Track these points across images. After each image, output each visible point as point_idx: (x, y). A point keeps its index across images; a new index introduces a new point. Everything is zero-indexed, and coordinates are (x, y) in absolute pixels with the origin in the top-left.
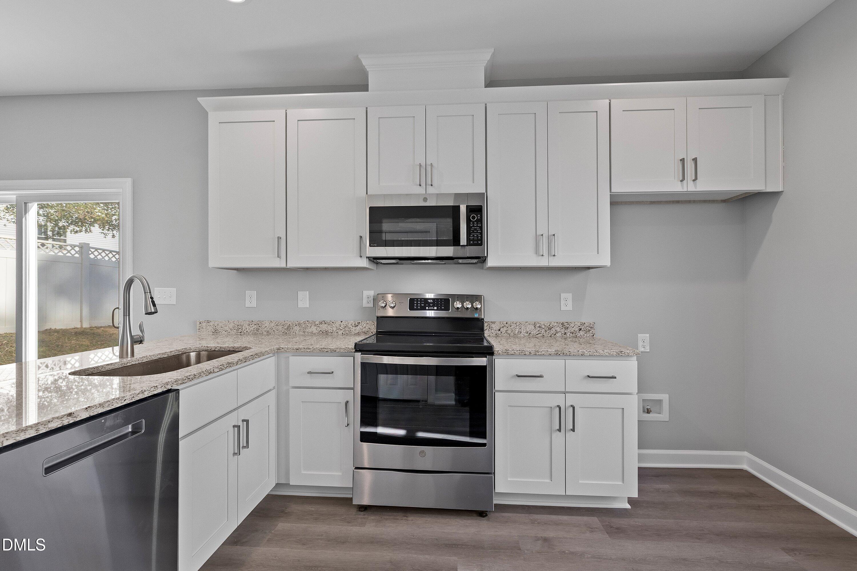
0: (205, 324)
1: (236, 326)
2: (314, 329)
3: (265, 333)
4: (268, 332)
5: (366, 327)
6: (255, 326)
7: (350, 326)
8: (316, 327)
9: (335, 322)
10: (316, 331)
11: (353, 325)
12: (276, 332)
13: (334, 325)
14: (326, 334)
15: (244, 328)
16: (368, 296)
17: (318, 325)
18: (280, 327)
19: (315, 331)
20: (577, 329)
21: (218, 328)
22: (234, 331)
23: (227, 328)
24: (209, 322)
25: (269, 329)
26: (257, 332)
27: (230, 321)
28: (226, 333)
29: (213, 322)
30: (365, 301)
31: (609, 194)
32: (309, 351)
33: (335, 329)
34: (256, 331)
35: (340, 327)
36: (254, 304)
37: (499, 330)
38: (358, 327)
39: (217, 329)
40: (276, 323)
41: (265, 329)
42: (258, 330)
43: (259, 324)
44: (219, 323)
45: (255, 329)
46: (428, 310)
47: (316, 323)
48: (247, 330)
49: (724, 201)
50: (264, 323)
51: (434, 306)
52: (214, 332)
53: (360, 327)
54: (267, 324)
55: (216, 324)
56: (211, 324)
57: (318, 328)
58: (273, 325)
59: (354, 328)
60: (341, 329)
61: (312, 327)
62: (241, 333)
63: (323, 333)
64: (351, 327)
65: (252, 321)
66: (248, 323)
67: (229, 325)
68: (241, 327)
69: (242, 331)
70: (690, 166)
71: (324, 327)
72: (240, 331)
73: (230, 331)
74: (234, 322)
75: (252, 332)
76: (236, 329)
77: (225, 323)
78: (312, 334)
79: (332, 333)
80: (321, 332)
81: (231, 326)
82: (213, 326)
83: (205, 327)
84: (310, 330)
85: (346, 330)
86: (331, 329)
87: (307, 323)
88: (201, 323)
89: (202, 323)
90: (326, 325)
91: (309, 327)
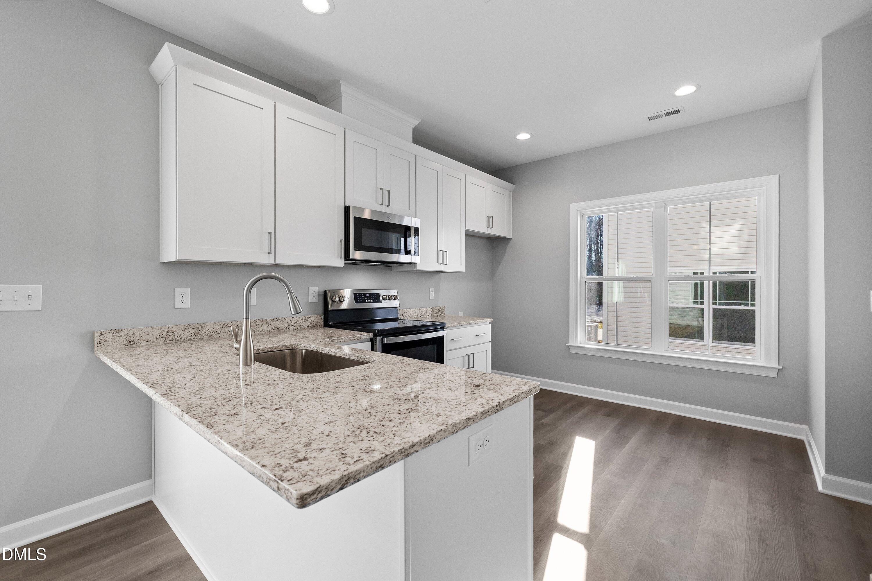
0: (111, 334)
1: (165, 333)
2: (265, 327)
3: (207, 338)
4: (210, 336)
5: (315, 321)
6: (193, 331)
7: (300, 321)
8: (267, 325)
9: (286, 318)
10: (268, 329)
11: (304, 320)
12: (221, 334)
13: (285, 322)
14: (278, 330)
15: (176, 334)
16: (314, 292)
17: (270, 323)
18: (227, 329)
19: (266, 329)
20: (438, 311)
21: (136, 338)
22: (162, 339)
23: (150, 337)
24: (118, 331)
25: (212, 332)
26: (196, 338)
27: (155, 327)
28: (148, 343)
29: (125, 331)
30: (311, 297)
31: (465, 230)
32: (341, 341)
33: (286, 325)
34: (194, 337)
35: (291, 323)
36: (187, 304)
37: (402, 315)
38: (308, 321)
39: (133, 339)
40: (222, 325)
41: (207, 333)
42: (196, 335)
43: (198, 328)
44: (135, 331)
45: (193, 334)
46: (368, 302)
47: (268, 321)
48: (182, 336)
49: (487, 238)
50: (205, 326)
51: (370, 299)
52: (127, 344)
53: (309, 321)
54: (210, 327)
55: (130, 334)
56: (122, 333)
57: (270, 326)
58: (217, 327)
59: (304, 322)
60: (293, 324)
61: (264, 325)
62: (172, 341)
63: (274, 331)
64: (302, 322)
65: (189, 325)
66: (182, 327)
67: (154, 333)
68: (171, 334)
69: (173, 338)
70: (491, 219)
71: (276, 324)
72: (170, 339)
73: (155, 340)
74: (161, 328)
75: (189, 338)
76: (165, 336)
77: (146, 330)
78: (263, 333)
79: (284, 329)
80: (273, 330)
81: (157, 333)
82: (126, 336)
83: (110, 339)
84: (260, 329)
85: (297, 325)
86: (283, 325)
87: (258, 321)
88: (103, 334)
89: (106, 334)
90: (278, 322)
91: (260, 325)
